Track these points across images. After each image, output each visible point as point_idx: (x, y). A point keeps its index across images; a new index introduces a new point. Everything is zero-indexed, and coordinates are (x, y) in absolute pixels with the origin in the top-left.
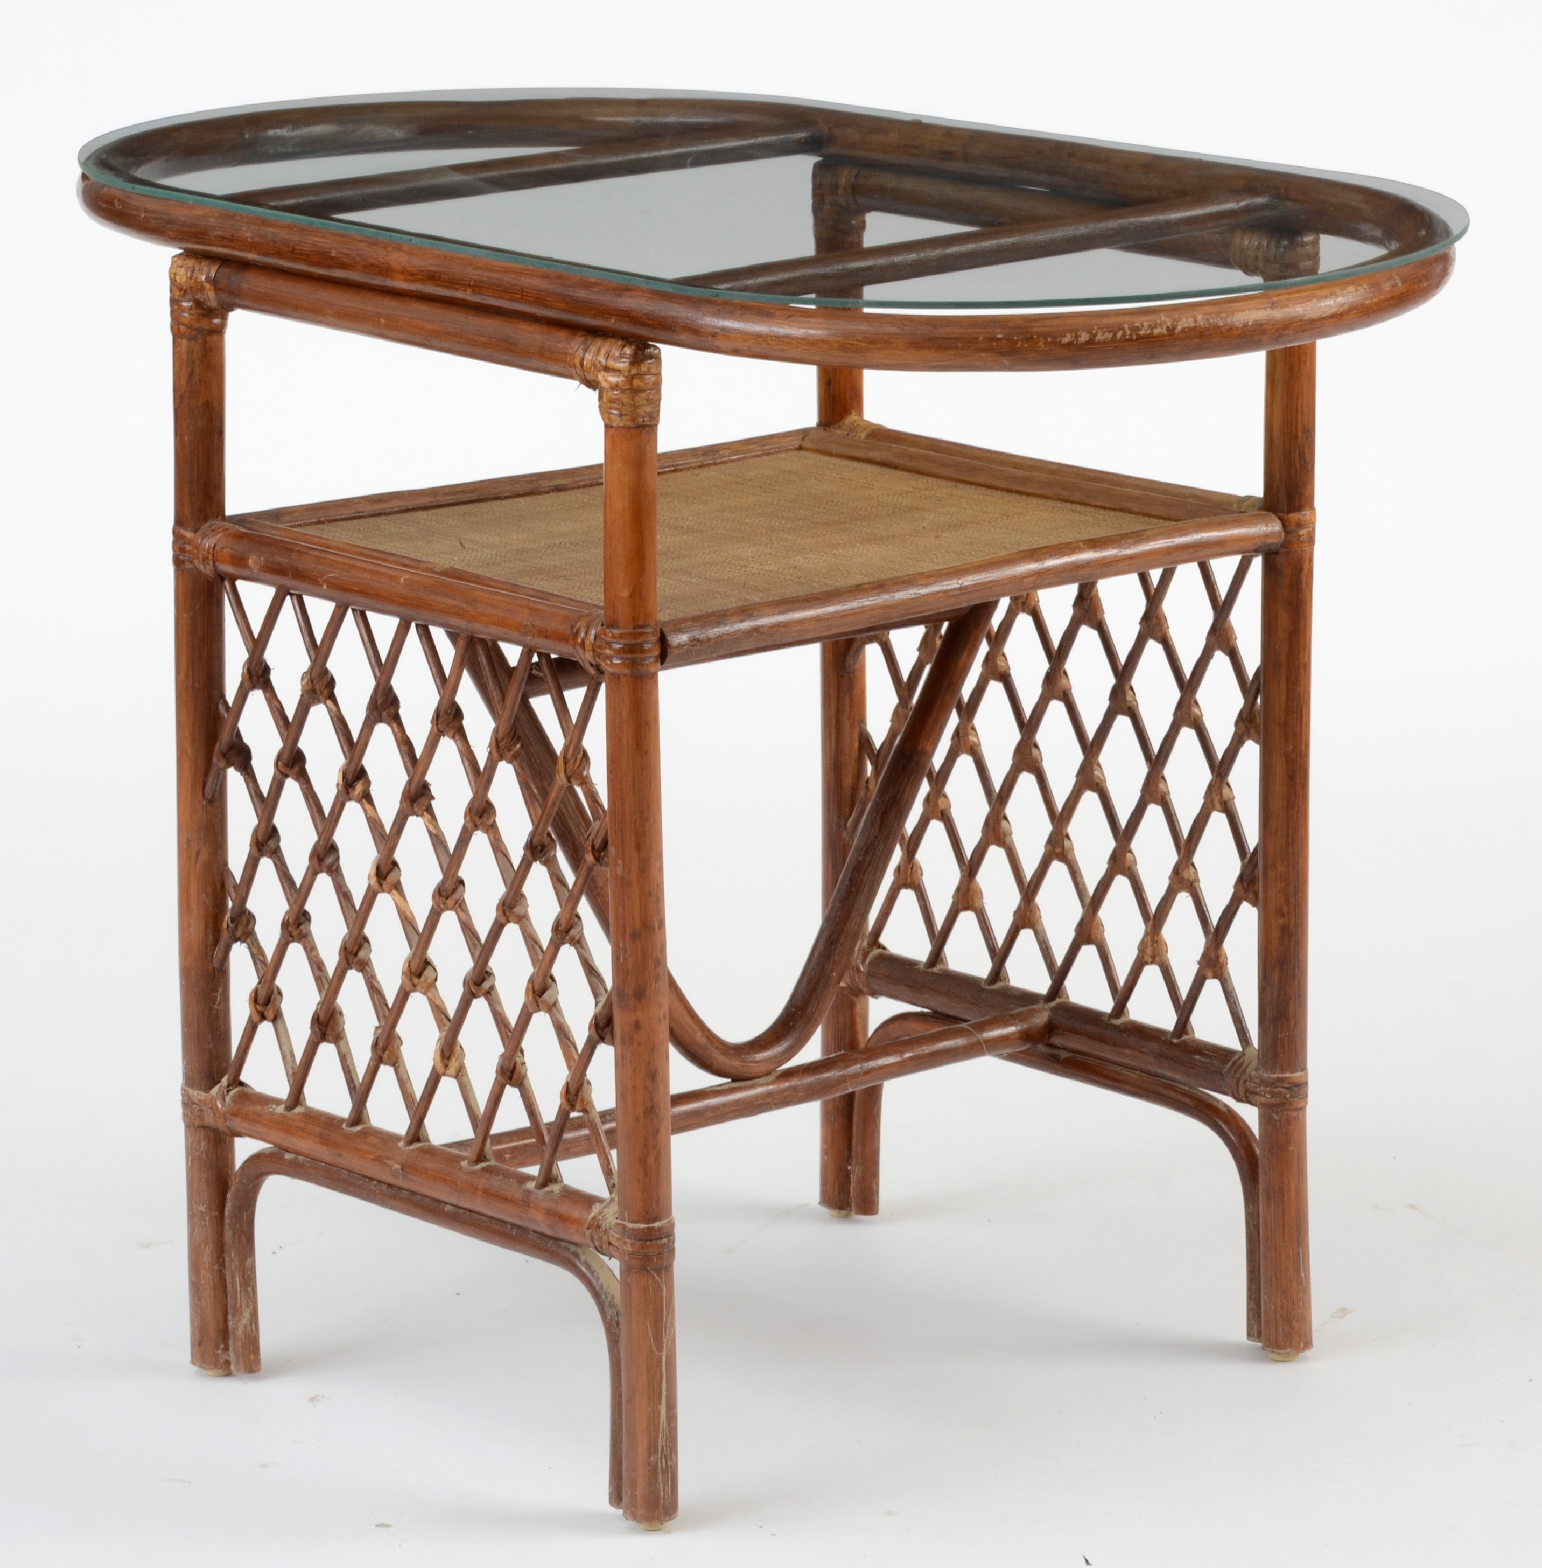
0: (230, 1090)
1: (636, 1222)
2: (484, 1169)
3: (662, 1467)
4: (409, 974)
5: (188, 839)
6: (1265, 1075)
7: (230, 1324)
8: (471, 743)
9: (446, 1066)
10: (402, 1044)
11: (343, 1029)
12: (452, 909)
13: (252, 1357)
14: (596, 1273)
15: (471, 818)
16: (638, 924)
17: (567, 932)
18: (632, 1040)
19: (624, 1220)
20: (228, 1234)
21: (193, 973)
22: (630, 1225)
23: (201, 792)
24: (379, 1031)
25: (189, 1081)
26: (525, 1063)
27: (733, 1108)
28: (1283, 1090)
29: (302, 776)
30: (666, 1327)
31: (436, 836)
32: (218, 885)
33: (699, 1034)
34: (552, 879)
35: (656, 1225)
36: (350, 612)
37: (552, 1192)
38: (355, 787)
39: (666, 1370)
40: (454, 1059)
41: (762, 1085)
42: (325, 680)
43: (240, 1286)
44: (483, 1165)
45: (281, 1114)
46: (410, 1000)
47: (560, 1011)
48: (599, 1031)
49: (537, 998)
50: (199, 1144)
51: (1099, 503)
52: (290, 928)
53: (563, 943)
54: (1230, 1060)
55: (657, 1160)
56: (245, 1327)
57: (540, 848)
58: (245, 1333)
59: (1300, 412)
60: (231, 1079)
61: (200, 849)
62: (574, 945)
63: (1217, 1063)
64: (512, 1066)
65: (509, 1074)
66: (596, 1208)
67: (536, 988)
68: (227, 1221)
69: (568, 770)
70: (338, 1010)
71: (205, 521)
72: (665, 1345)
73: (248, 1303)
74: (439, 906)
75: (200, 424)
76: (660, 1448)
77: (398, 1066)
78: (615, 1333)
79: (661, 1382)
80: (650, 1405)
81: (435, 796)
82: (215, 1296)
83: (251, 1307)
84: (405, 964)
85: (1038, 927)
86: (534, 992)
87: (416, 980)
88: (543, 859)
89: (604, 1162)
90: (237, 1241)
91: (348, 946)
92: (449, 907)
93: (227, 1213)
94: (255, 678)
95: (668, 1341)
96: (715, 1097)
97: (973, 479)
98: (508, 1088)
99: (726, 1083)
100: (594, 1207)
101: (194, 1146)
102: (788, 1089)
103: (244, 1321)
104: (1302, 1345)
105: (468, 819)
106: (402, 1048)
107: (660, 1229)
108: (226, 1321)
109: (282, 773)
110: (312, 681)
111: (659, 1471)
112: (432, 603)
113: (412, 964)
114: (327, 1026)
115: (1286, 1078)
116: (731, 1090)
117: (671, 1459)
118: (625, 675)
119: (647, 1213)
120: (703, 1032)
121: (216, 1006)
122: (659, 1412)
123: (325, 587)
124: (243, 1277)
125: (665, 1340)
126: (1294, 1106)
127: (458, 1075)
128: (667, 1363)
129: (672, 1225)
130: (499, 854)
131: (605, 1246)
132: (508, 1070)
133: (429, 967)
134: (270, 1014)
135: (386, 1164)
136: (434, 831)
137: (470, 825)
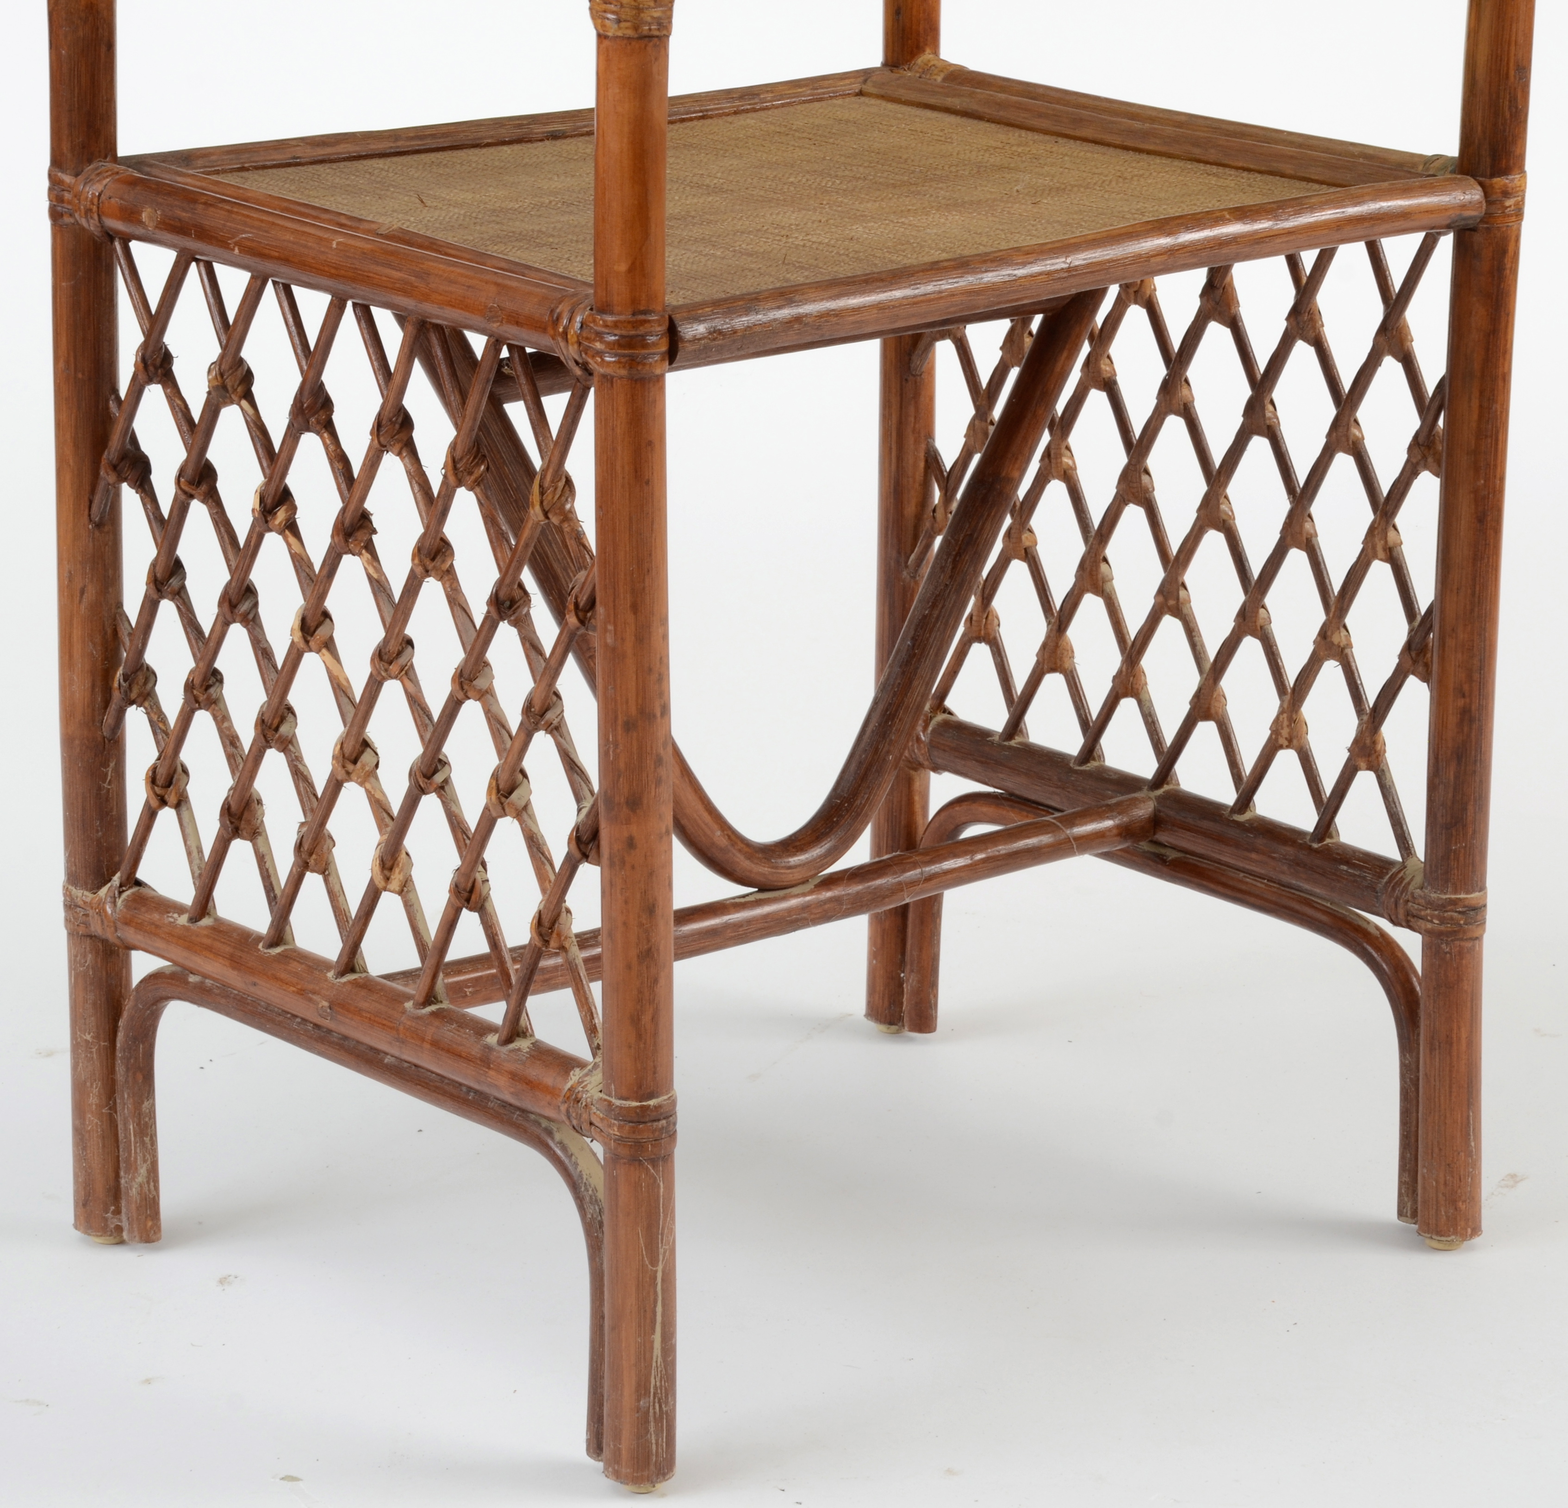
0: (124, 891)
1: (626, 1099)
2: (433, 1014)
3: (655, 1413)
4: (341, 758)
5: (70, 572)
6: (1433, 895)
7: (123, 1181)
8: (423, 463)
9: (387, 879)
10: (334, 846)
11: (262, 821)
12: (396, 678)
13: (150, 1224)
14: (573, 1157)
15: (421, 561)
16: (633, 710)
17: (542, 715)
18: (623, 862)
19: (610, 1095)
20: (120, 1069)
21: (77, 742)
22: (618, 1102)
23: (86, 512)
24: (305, 829)
25: (73, 878)
26: (488, 881)
27: (759, 926)
28: (1456, 914)
29: (211, 497)
30: (662, 1234)
31: (377, 581)
32: (109, 631)
33: (719, 833)
34: (523, 645)
35: (652, 1103)
36: (270, 286)
37: (519, 1050)
38: (276, 513)
39: (663, 1289)
40: (397, 870)
41: (797, 896)
42: (240, 373)
43: (135, 1136)
44: (433, 1008)
45: (184, 926)
46: (343, 790)
47: (532, 817)
48: (582, 846)
49: (503, 799)
50: (85, 956)
51: (1240, 164)
52: (195, 692)
53: (537, 729)
54: (1387, 873)
55: (655, 1019)
56: (141, 1186)
57: (508, 603)
58: (140, 1194)
59: (1513, 43)
60: (124, 878)
61: (85, 586)
62: (551, 733)
63: (1369, 877)
64: (470, 885)
65: (466, 895)
66: (576, 1075)
67: (501, 787)
68: (119, 1054)
69: (545, 503)
70: (255, 797)
71: (90, 161)
72: (661, 1257)
73: (144, 1156)
74: (379, 673)
75: (81, 33)
76: (652, 1390)
77: (329, 874)
78: (597, 1237)
79: (655, 1306)
80: (640, 1335)
81: (378, 530)
82: (104, 1146)
83: (149, 1162)
84: (336, 745)
85: (1143, 696)
86: (498, 791)
87: (350, 767)
88: (512, 618)
89: (586, 1015)
90: (130, 1079)
91: (266, 718)
92: (393, 675)
93: (118, 1045)
94: (151, 368)
95: (665, 1253)
96: (738, 912)
97: (1078, 133)
98: (465, 912)
99: (751, 894)
100: (571, 1073)
101: (78, 958)
102: (831, 900)
103: (139, 1179)
104: (1469, 1230)
105: (417, 561)
106: (334, 850)
107: (658, 1107)
108: (117, 1177)
109: (185, 492)
110: (222, 375)
111: (651, 1418)
112: (371, 275)
113: (345, 745)
114: (240, 818)
115: (1460, 899)
116: (759, 903)
117: (667, 1403)
118: (621, 378)
119: (640, 1087)
120: (723, 831)
121: (105, 785)
122: (652, 1342)
123: (237, 251)
124: (139, 1124)
125: (661, 1251)
126: (1469, 935)
127: (402, 890)
128: (663, 1280)
129: (673, 1103)
130: (457, 609)
131: (585, 1126)
132: (465, 890)
133: (369, 750)
134: (172, 798)
135: (310, 1000)
136: (375, 576)
137: (419, 570)
